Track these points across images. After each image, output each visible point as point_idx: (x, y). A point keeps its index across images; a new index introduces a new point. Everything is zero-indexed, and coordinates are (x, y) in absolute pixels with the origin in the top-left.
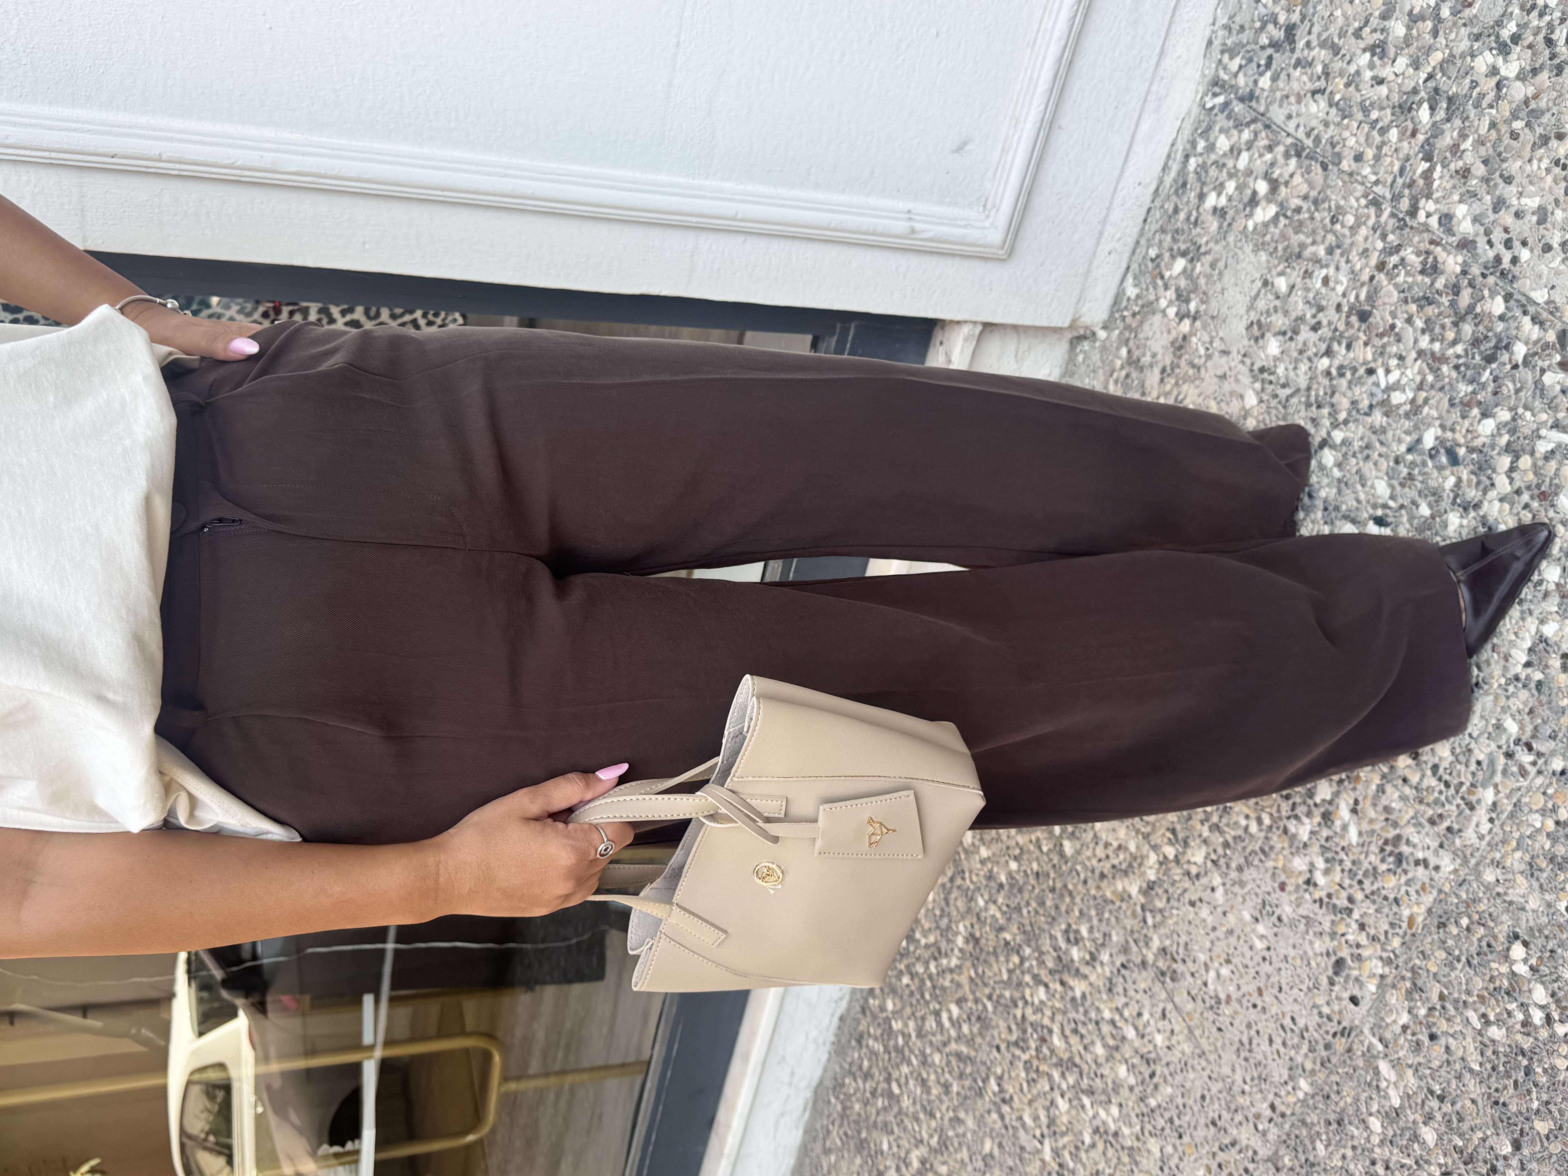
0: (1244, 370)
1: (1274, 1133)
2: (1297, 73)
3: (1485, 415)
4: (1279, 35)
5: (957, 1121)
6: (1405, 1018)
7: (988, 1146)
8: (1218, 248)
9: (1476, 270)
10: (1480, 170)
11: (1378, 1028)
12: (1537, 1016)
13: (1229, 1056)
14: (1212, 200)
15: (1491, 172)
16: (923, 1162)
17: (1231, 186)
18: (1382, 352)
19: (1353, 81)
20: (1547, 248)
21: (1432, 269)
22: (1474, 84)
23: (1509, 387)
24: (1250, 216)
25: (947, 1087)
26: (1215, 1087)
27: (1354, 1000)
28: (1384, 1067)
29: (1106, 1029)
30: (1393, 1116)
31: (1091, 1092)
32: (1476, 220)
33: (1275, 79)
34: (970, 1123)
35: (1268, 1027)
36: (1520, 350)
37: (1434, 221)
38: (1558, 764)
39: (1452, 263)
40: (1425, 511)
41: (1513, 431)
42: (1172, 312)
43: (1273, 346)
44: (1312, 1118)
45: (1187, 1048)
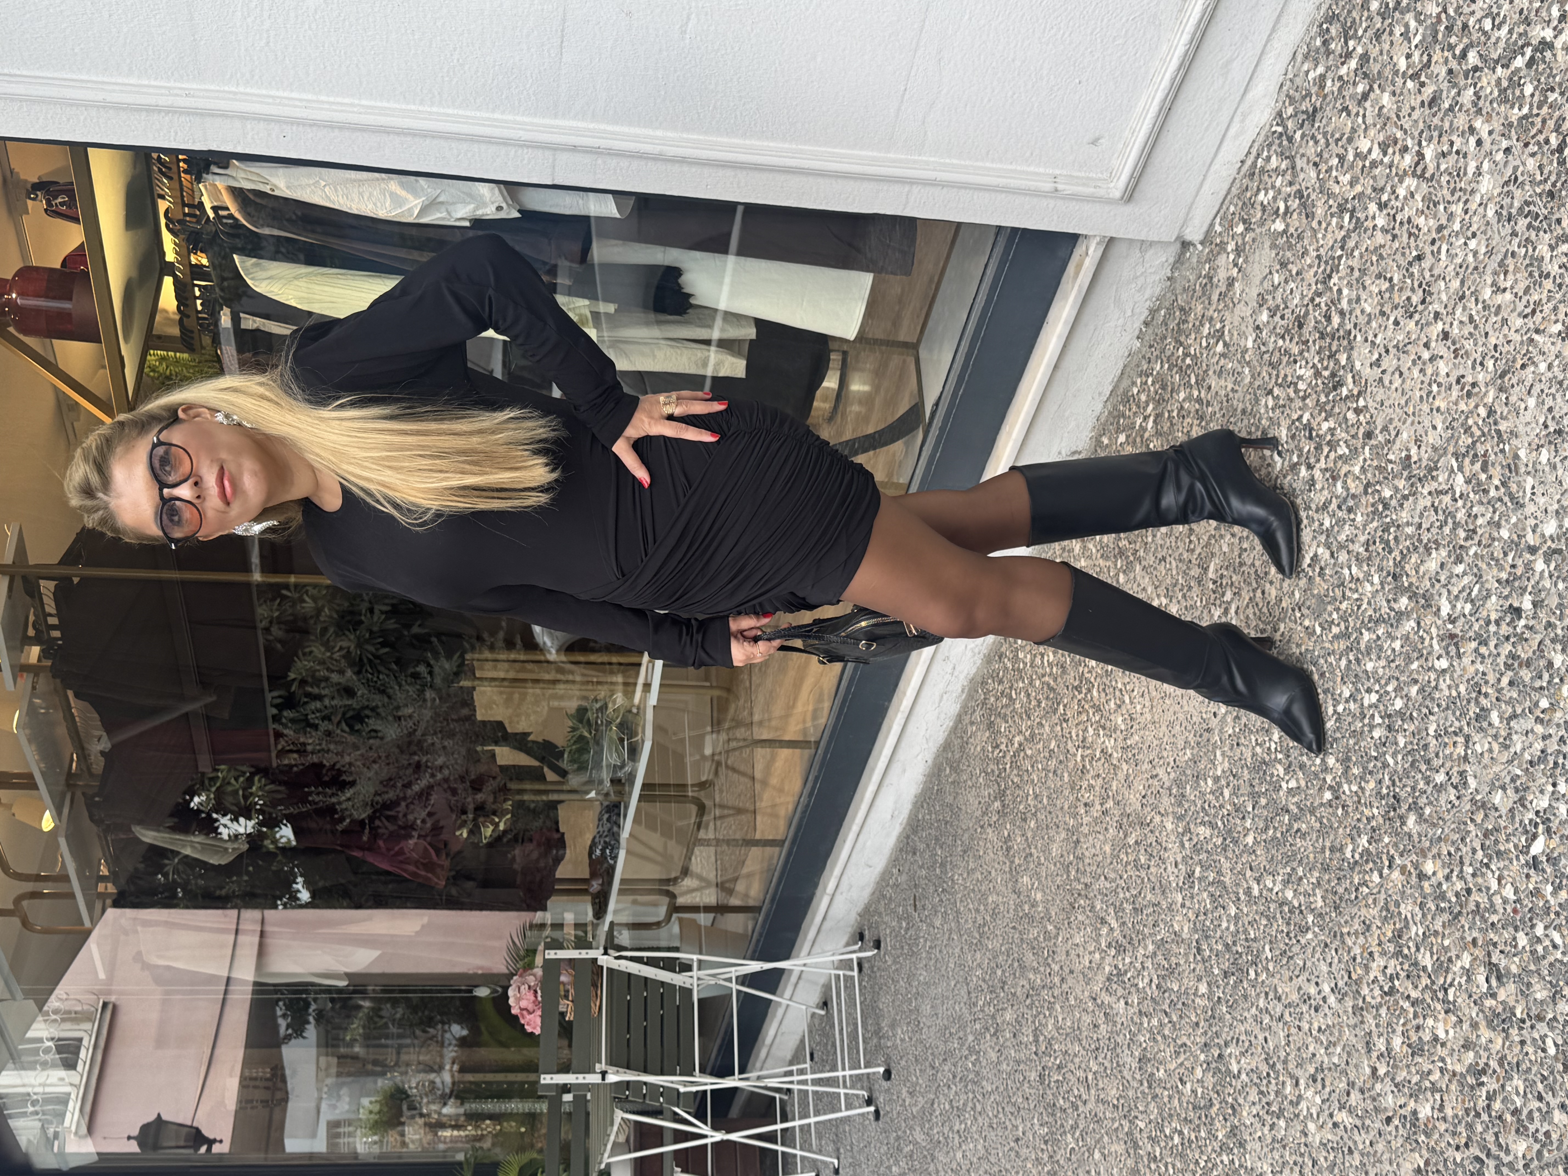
0: (1251, 321)
1: (1173, 775)
2: (1311, 143)
3: (1326, 419)
4: (1311, 110)
5: (1040, 724)
6: (1230, 731)
7: (1053, 744)
8: (1258, 231)
9: (1342, 333)
10: (1356, 274)
11: (1221, 731)
12: (1273, 746)
13: (1164, 728)
14: (1261, 196)
15: (1361, 277)
16: (1020, 745)
17: (1271, 194)
18: (1301, 353)
19: (1329, 170)
20: (1366, 340)
21: (1328, 318)
22: (1366, 219)
23: (1337, 410)
24: (1274, 221)
25: (1039, 702)
26: (1155, 742)
27: (1215, 714)
28: (1218, 753)
29: (1118, 693)
30: (1217, 779)
31: (1104, 728)
32: (1350, 302)
33: (1303, 136)
34: (1047, 728)
35: (1181, 716)
36: (1345, 392)
37: (1335, 289)
38: (1307, 623)
39: (1336, 320)
40: (1295, 459)
41: (1333, 435)
42: (1232, 257)
43: (1264, 317)
44: (1188, 772)
45: (1148, 716)
